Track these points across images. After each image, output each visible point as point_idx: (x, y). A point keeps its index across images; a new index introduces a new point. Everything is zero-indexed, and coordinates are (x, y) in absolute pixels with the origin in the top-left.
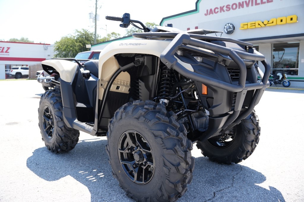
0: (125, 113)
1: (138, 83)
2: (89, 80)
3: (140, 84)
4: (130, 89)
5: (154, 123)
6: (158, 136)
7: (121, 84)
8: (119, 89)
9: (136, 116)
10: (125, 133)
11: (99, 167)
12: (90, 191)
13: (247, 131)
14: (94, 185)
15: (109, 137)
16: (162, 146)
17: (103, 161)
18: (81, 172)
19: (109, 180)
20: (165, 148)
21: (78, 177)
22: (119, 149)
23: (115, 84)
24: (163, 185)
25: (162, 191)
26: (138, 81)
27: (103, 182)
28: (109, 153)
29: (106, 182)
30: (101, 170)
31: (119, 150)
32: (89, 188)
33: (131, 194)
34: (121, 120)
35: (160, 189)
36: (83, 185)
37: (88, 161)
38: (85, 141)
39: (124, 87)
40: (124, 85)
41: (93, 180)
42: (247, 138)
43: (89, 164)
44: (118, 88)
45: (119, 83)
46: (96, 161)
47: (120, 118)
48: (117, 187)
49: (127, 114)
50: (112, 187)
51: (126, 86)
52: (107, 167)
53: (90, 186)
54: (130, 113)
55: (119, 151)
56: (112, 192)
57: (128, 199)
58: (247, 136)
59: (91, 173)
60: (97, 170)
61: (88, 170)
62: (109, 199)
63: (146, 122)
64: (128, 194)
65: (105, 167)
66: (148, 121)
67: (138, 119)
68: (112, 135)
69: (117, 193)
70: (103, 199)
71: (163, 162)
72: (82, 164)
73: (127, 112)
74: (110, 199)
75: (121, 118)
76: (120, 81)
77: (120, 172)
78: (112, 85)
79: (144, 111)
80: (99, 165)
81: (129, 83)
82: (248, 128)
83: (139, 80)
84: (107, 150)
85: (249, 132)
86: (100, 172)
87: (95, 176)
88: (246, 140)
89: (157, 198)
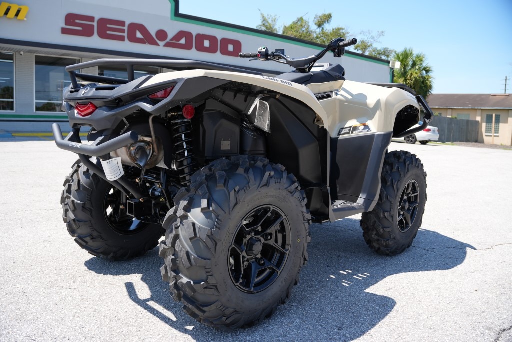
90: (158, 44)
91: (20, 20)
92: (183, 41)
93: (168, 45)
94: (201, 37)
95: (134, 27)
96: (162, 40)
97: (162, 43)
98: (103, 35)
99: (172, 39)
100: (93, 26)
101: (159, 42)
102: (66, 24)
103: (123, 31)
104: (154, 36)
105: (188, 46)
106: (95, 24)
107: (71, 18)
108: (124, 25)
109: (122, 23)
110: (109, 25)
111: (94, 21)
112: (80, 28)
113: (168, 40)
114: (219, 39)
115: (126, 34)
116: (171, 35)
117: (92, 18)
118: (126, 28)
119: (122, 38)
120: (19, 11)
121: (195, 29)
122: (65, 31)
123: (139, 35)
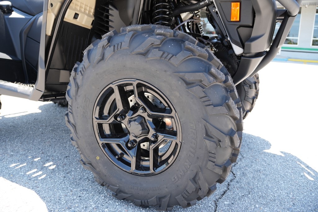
0: (112, 47)
1: (108, 11)
2: (11, 16)
3: (110, 12)
4: (93, 20)
5: (184, 58)
6: (193, 83)
7: (80, 11)
8: (77, 19)
9: (141, 50)
10: (111, 85)
11: (43, 153)
12: (43, 198)
13: (248, 85)
14: (46, 185)
15: (74, 98)
16: (204, 102)
17: (45, 143)
18: (14, 165)
19: (68, 173)
20: (210, 105)
21: (11, 176)
22: (97, 118)
23: (72, 9)
24: (200, 173)
25: (196, 183)
26: (108, 7)
27: (59, 177)
28: (74, 126)
29: (64, 177)
30: (48, 158)
31: (95, 120)
32: (38, 193)
33: (127, 194)
34: (102, 62)
35: (194, 180)
36: (25, 189)
37: (21, 146)
38: (5, 117)
39: (86, 17)
40: (84, 13)
41: (40, 176)
42: (248, 94)
43: (25, 151)
44: (76, 16)
45: (78, 8)
46: (34, 144)
47: (100, 58)
48: (86, 184)
49: (116, 49)
50: (78, 185)
51: (88, 15)
52: (55, 152)
53: (39, 189)
54: (125, 45)
55: (96, 122)
56: (83, 193)
57: (115, 202)
58: (248, 92)
59: (32, 165)
60: (41, 158)
61: (26, 161)
62: (83, 208)
63: (165, 58)
64: (116, 195)
65: (52, 152)
66: (170, 56)
67: (145, 54)
68: (79, 93)
69: (91, 193)
70: (73, 209)
71: (204, 131)
72: (12, 151)
73: (116, 46)
74: (86, 207)
75: (103, 58)
76: (79, 4)
77: (98, 158)
78: (68, 10)
79: (159, 39)
80: (42, 150)
81: (93, 11)
82: (249, 81)
83: (110, 7)
84: (69, 122)
85: (250, 86)
86: (48, 161)
87: (42, 169)
88: (246, 97)
89: (184, 195)
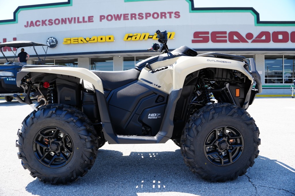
90: (247, 42)
91: (171, 39)
92: (264, 38)
93: (254, 41)
94: (276, 34)
95: (232, 34)
96: (250, 39)
97: (250, 41)
98: (214, 41)
99: (256, 38)
100: (208, 37)
101: (248, 40)
102: (194, 38)
103: (226, 37)
104: (245, 37)
105: (267, 41)
106: (210, 35)
107: (196, 34)
108: (226, 34)
109: (225, 33)
110: (217, 35)
111: (209, 34)
112: (202, 39)
113: (254, 38)
114: (290, 33)
115: (227, 39)
116: (255, 35)
117: (207, 33)
118: (227, 35)
119: (225, 41)
120: (171, 35)
121: (271, 29)
122: (193, 41)
123: (235, 38)
